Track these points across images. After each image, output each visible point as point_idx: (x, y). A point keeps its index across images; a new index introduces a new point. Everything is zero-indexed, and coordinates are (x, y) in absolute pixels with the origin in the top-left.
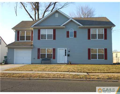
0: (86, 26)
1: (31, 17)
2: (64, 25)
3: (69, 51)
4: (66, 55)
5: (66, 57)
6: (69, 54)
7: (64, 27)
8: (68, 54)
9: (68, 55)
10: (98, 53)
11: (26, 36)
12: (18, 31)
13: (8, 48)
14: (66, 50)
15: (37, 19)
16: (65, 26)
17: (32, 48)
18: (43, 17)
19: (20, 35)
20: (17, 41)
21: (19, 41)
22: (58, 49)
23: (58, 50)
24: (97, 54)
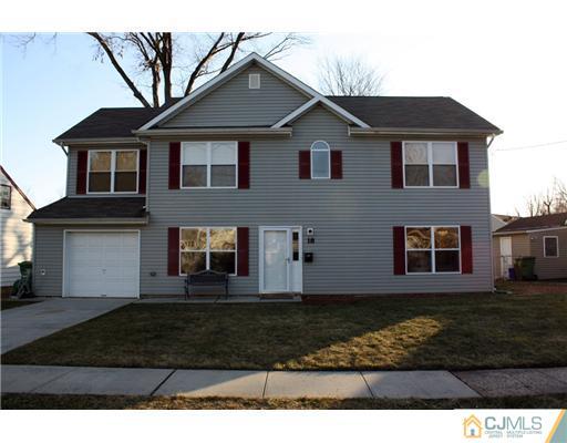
0: (383, 131)
1: (138, 95)
2: (286, 125)
3: (312, 241)
4: (296, 257)
5: (299, 263)
6: (311, 254)
7: (288, 131)
8: (305, 254)
9: (308, 258)
10: (436, 247)
11: (116, 173)
12: (83, 150)
13: (36, 226)
14: (295, 236)
15: (162, 101)
16: (290, 129)
17: (145, 225)
18: (187, 94)
19: (89, 170)
20: (78, 193)
21: (84, 193)
22: (262, 229)
23: (261, 234)
24: (433, 250)
